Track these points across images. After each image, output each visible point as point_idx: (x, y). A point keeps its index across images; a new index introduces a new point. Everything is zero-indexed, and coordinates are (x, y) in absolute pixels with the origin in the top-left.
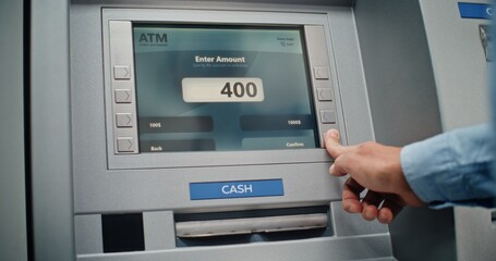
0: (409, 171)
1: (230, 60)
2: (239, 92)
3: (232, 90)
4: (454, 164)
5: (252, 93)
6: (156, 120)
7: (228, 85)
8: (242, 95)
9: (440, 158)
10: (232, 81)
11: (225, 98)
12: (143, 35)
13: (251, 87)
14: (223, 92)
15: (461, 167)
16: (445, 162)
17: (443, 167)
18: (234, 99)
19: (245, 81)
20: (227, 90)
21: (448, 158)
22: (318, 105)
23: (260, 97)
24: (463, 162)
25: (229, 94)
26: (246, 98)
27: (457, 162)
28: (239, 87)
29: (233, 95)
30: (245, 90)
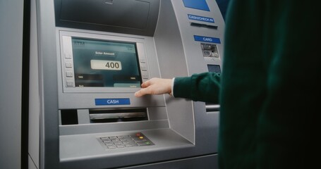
1: (109, 54)
2: (112, 66)
3: (110, 65)
5: (117, 67)
6: (81, 75)
7: (108, 63)
8: (114, 67)
10: (110, 62)
11: (107, 68)
13: (117, 65)
14: (106, 66)
18: (110, 68)
19: (114, 62)
20: (108, 65)
22: (142, 72)
23: (120, 68)
26: (115, 69)
28: (112, 64)
30: (115, 65)
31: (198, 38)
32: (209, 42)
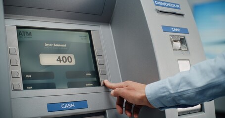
0: (149, 97)
1: (60, 45)
2: (65, 61)
3: (61, 59)
4: (168, 93)
5: (70, 61)
6: (29, 74)
7: (59, 57)
8: (66, 62)
9: (162, 91)
10: (61, 55)
11: (58, 63)
12: (20, 32)
13: (69, 58)
14: (57, 61)
15: (171, 94)
16: (164, 92)
17: (163, 95)
18: (62, 63)
19: (67, 55)
20: (59, 60)
21: (165, 91)
22: (99, 67)
23: (73, 63)
24: (172, 92)
25: (60, 61)
26: (67, 63)
27: (169, 92)
28: (64, 58)
29: (62, 62)
30: (67, 59)
31: (166, 29)
32: (177, 32)
